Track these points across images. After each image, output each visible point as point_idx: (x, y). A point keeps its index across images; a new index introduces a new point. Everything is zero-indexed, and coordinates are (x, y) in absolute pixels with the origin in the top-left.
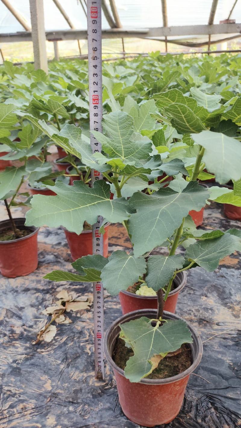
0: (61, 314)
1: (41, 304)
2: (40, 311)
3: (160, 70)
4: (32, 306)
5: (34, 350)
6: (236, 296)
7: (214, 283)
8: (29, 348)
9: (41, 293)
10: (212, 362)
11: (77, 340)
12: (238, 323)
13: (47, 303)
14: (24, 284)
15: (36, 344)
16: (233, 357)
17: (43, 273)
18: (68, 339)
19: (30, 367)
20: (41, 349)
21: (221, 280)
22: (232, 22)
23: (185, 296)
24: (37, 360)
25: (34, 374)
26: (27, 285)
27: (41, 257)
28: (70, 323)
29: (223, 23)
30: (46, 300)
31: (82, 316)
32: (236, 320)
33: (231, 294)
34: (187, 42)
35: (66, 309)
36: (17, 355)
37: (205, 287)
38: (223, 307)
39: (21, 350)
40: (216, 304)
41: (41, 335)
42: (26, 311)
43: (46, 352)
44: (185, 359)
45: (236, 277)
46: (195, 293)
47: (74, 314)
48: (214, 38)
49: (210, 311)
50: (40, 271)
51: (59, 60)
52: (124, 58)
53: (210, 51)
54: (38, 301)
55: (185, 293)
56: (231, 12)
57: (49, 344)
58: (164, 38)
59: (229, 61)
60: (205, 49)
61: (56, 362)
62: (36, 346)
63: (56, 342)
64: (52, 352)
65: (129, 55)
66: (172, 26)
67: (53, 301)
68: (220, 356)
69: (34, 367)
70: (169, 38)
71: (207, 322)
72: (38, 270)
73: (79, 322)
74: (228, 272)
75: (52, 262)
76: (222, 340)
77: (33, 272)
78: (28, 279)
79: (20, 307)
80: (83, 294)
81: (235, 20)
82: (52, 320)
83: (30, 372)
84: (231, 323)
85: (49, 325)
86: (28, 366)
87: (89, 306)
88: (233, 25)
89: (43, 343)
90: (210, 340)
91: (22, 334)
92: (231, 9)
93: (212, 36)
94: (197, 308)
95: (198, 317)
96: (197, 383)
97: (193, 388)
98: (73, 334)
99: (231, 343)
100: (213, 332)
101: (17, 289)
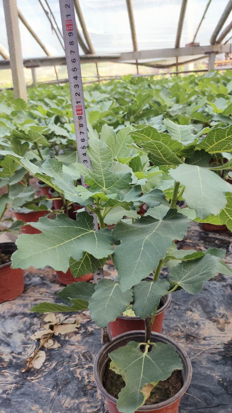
0: (50, 338)
1: (29, 329)
2: (28, 337)
3: (133, 93)
4: (20, 331)
5: (24, 378)
6: (220, 309)
7: (197, 296)
8: (19, 376)
9: (28, 317)
10: (201, 379)
11: (67, 365)
12: (224, 337)
13: (35, 327)
14: (11, 309)
15: (25, 372)
16: (221, 372)
17: (30, 297)
18: (58, 364)
19: (20, 397)
20: (31, 376)
21: (204, 294)
22: (196, 45)
23: (170, 311)
24: (26, 389)
25: (25, 405)
26: (14, 309)
27: (27, 279)
28: (59, 347)
29: (188, 46)
30: (34, 325)
31: (70, 339)
32: (222, 334)
33: (215, 308)
34: (157, 65)
35: (54, 333)
36: (7, 385)
37: (189, 302)
38: (208, 321)
39: (10, 379)
40: (202, 318)
41: (30, 362)
42: (14, 337)
43: (36, 379)
44: (175, 380)
45: (218, 289)
46: (180, 308)
47: (62, 337)
48: (181, 59)
49: (196, 326)
50: (27, 295)
51: (37, 86)
52: (99, 81)
53: (178, 72)
54: (26, 326)
55: (170, 309)
56: (195, 36)
57: (39, 371)
58: (134, 61)
59: (197, 81)
60: (173, 70)
61: (47, 389)
62: (26, 374)
63: (46, 368)
64: (42, 379)
65: (103, 78)
66: (142, 51)
67: (41, 325)
68: (208, 372)
69: (25, 396)
70: (140, 61)
71: (194, 337)
72: (25, 294)
73: (67, 346)
74: (210, 285)
75: (38, 285)
76: (210, 355)
77: (19, 296)
78: (15, 304)
79: (7, 333)
80: (70, 316)
81: (199, 43)
82: (41, 345)
83: (21, 402)
84: (217, 337)
85: (38, 351)
86: (18, 396)
87: (77, 328)
88: (197, 47)
89: (32, 370)
90: (198, 356)
91: (11, 362)
92: (194, 34)
93: (179, 58)
94: (183, 323)
95: (185, 333)
96: (189, 403)
97: (185, 408)
98: (63, 359)
99: (218, 358)
100: (201, 347)
101: (4, 315)
